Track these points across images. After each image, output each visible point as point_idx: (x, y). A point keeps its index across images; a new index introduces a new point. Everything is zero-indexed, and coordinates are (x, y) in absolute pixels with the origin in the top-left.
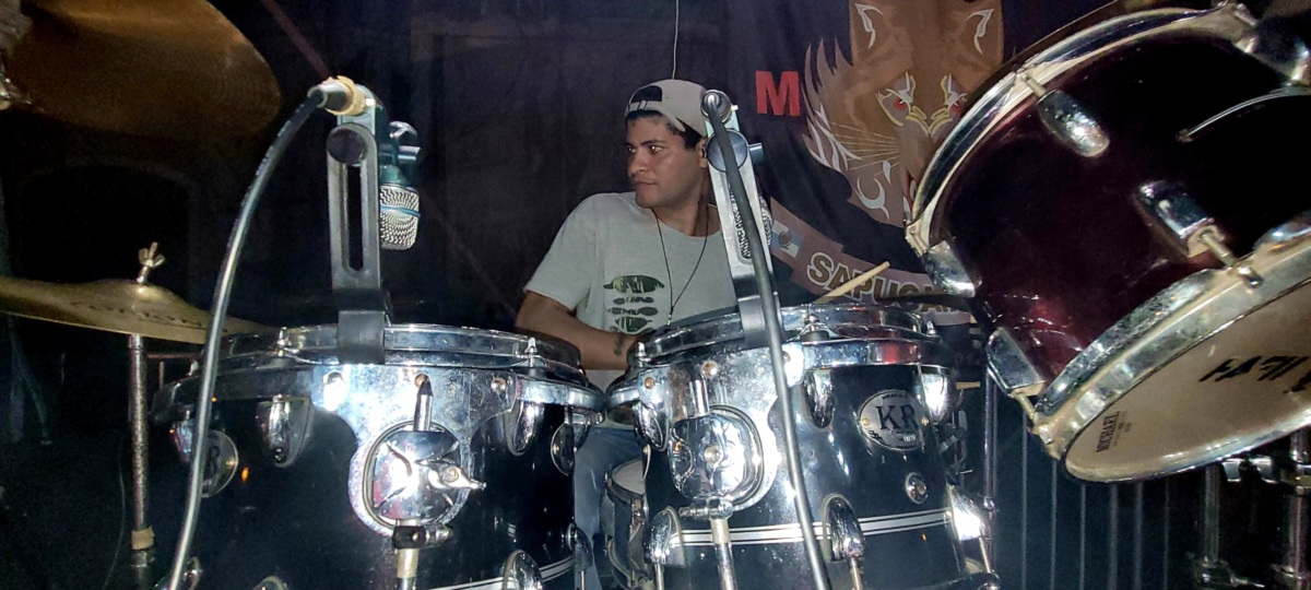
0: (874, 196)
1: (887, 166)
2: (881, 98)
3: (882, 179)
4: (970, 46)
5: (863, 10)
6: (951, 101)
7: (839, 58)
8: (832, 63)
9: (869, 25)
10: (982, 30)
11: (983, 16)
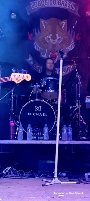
0: (44, 55)
1: (46, 50)
2: (45, 38)
3: (45, 52)
4: (62, 28)
5: (43, 22)
6: (58, 38)
7: (39, 31)
8: (37, 32)
9: (44, 25)
10: (64, 26)
11: (64, 23)
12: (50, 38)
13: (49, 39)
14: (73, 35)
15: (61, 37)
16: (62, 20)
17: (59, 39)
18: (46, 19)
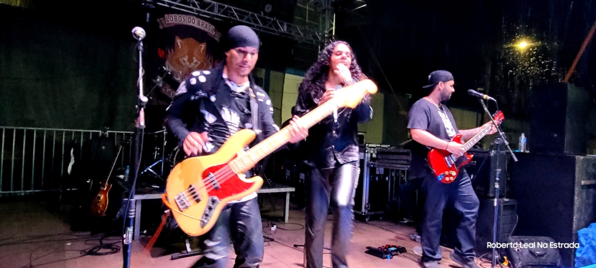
0: (177, 77)
1: (181, 72)
2: (180, 59)
3: (179, 74)
4: (200, 51)
5: (179, 41)
6: (195, 61)
7: (172, 50)
8: (171, 51)
9: (179, 45)
10: (202, 49)
11: (203, 46)
12: (186, 60)
13: (184, 61)
14: (211, 61)
15: (199, 61)
16: (201, 42)
17: (196, 63)
18: (182, 38)
